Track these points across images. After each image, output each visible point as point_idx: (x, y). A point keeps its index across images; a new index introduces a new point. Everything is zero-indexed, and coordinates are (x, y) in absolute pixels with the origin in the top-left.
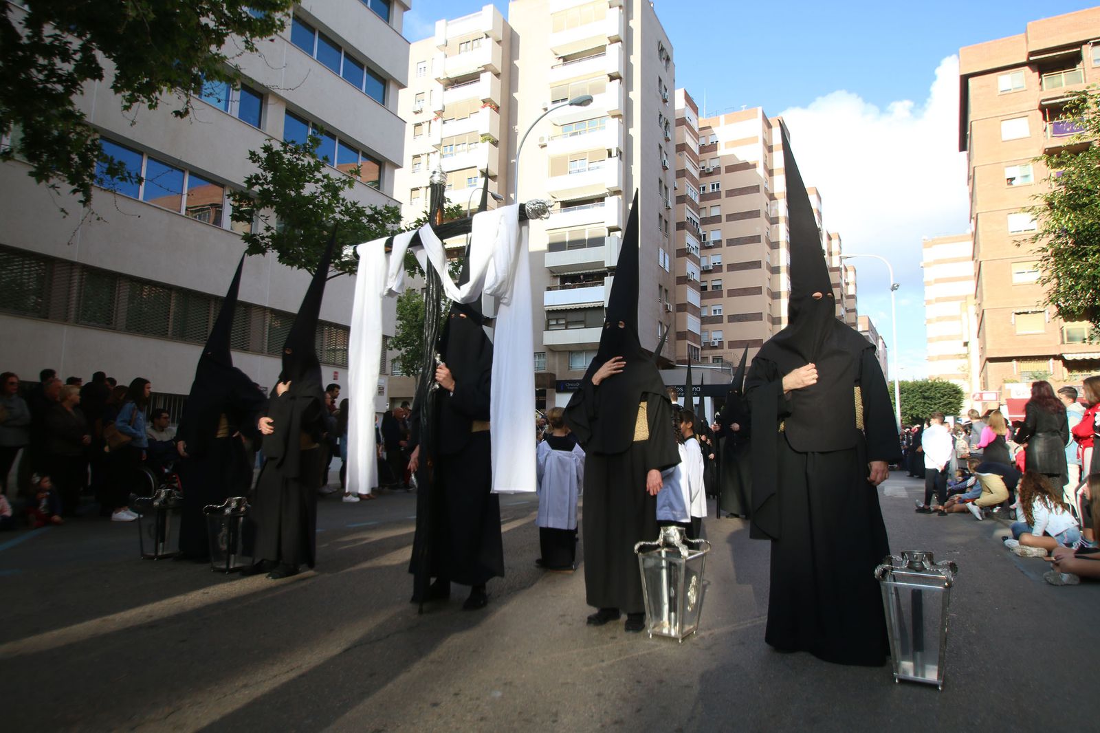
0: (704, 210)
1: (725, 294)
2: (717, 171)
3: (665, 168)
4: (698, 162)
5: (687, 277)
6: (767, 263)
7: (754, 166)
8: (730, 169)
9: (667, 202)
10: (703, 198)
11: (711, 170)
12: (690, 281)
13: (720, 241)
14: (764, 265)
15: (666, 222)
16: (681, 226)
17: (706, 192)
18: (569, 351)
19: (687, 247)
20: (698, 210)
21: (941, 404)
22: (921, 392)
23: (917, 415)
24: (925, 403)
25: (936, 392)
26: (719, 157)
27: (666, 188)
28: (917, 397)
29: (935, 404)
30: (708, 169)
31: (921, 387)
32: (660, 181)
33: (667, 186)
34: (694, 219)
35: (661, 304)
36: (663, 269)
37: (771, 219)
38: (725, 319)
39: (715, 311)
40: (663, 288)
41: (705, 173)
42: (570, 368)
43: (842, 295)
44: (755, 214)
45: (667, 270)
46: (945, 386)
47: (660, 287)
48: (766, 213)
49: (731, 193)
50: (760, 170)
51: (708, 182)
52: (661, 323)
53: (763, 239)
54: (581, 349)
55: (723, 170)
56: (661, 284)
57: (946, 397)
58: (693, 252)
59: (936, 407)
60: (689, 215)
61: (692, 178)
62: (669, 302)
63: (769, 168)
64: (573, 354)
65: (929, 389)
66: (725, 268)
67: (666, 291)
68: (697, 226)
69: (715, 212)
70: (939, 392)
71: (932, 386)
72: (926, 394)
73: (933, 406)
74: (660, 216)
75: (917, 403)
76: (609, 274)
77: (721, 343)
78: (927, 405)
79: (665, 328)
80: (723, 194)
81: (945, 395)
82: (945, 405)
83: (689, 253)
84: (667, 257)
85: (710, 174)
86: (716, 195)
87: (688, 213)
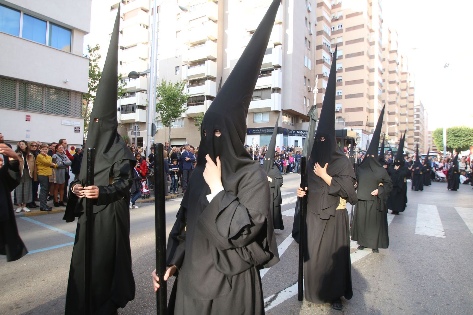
0: (333, 40)
1: (344, 84)
2: (341, 18)
3: (309, 11)
4: (331, 13)
5: (322, 74)
6: (367, 67)
7: (362, 13)
8: (348, 16)
9: (310, 31)
10: (333, 33)
11: (338, 18)
12: (324, 76)
13: (342, 56)
14: (365, 67)
15: (309, 42)
16: (319, 47)
17: (335, 30)
18: (254, 113)
19: (323, 58)
20: (331, 40)
21: (464, 140)
22: (453, 134)
23: (450, 146)
24: (455, 140)
25: (462, 133)
26: (342, 11)
27: (310, 23)
28: (451, 136)
29: (461, 140)
30: (336, 17)
31: (453, 130)
32: (306, 19)
33: (311, 22)
34: (327, 44)
35: (305, 87)
36: (307, 68)
37: (370, 43)
38: (343, 97)
39: (338, 93)
40: (307, 78)
41: (335, 20)
42: (254, 122)
43: (407, 87)
44: (361, 40)
45: (310, 68)
46: (468, 130)
47: (305, 77)
48: (368, 40)
49: (348, 29)
50: (365, 16)
51: (336, 25)
52: (305, 97)
53: (365, 54)
54: (260, 111)
55: (344, 17)
56: (306, 76)
57: (468, 136)
58: (326, 61)
59: (462, 142)
60: (325, 42)
61: (327, 21)
62: (311, 86)
63: (370, 15)
64: (256, 115)
65: (458, 132)
66: (344, 70)
67: (309, 80)
68: (329, 48)
69: (339, 41)
70: (464, 134)
71: (460, 130)
72: (456, 135)
73: (459, 141)
74: (306, 39)
75: (450, 140)
76: (275, 69)
77: (341, 110)
78: (456, 141)
79: (308, 100)
80: (344, 30)
81: (467, 135)
82: (467, 140)
83: (324, 62)
84: (310, 61)
85: (337, 20)
86: (340, 31)
87: (323, 40)
